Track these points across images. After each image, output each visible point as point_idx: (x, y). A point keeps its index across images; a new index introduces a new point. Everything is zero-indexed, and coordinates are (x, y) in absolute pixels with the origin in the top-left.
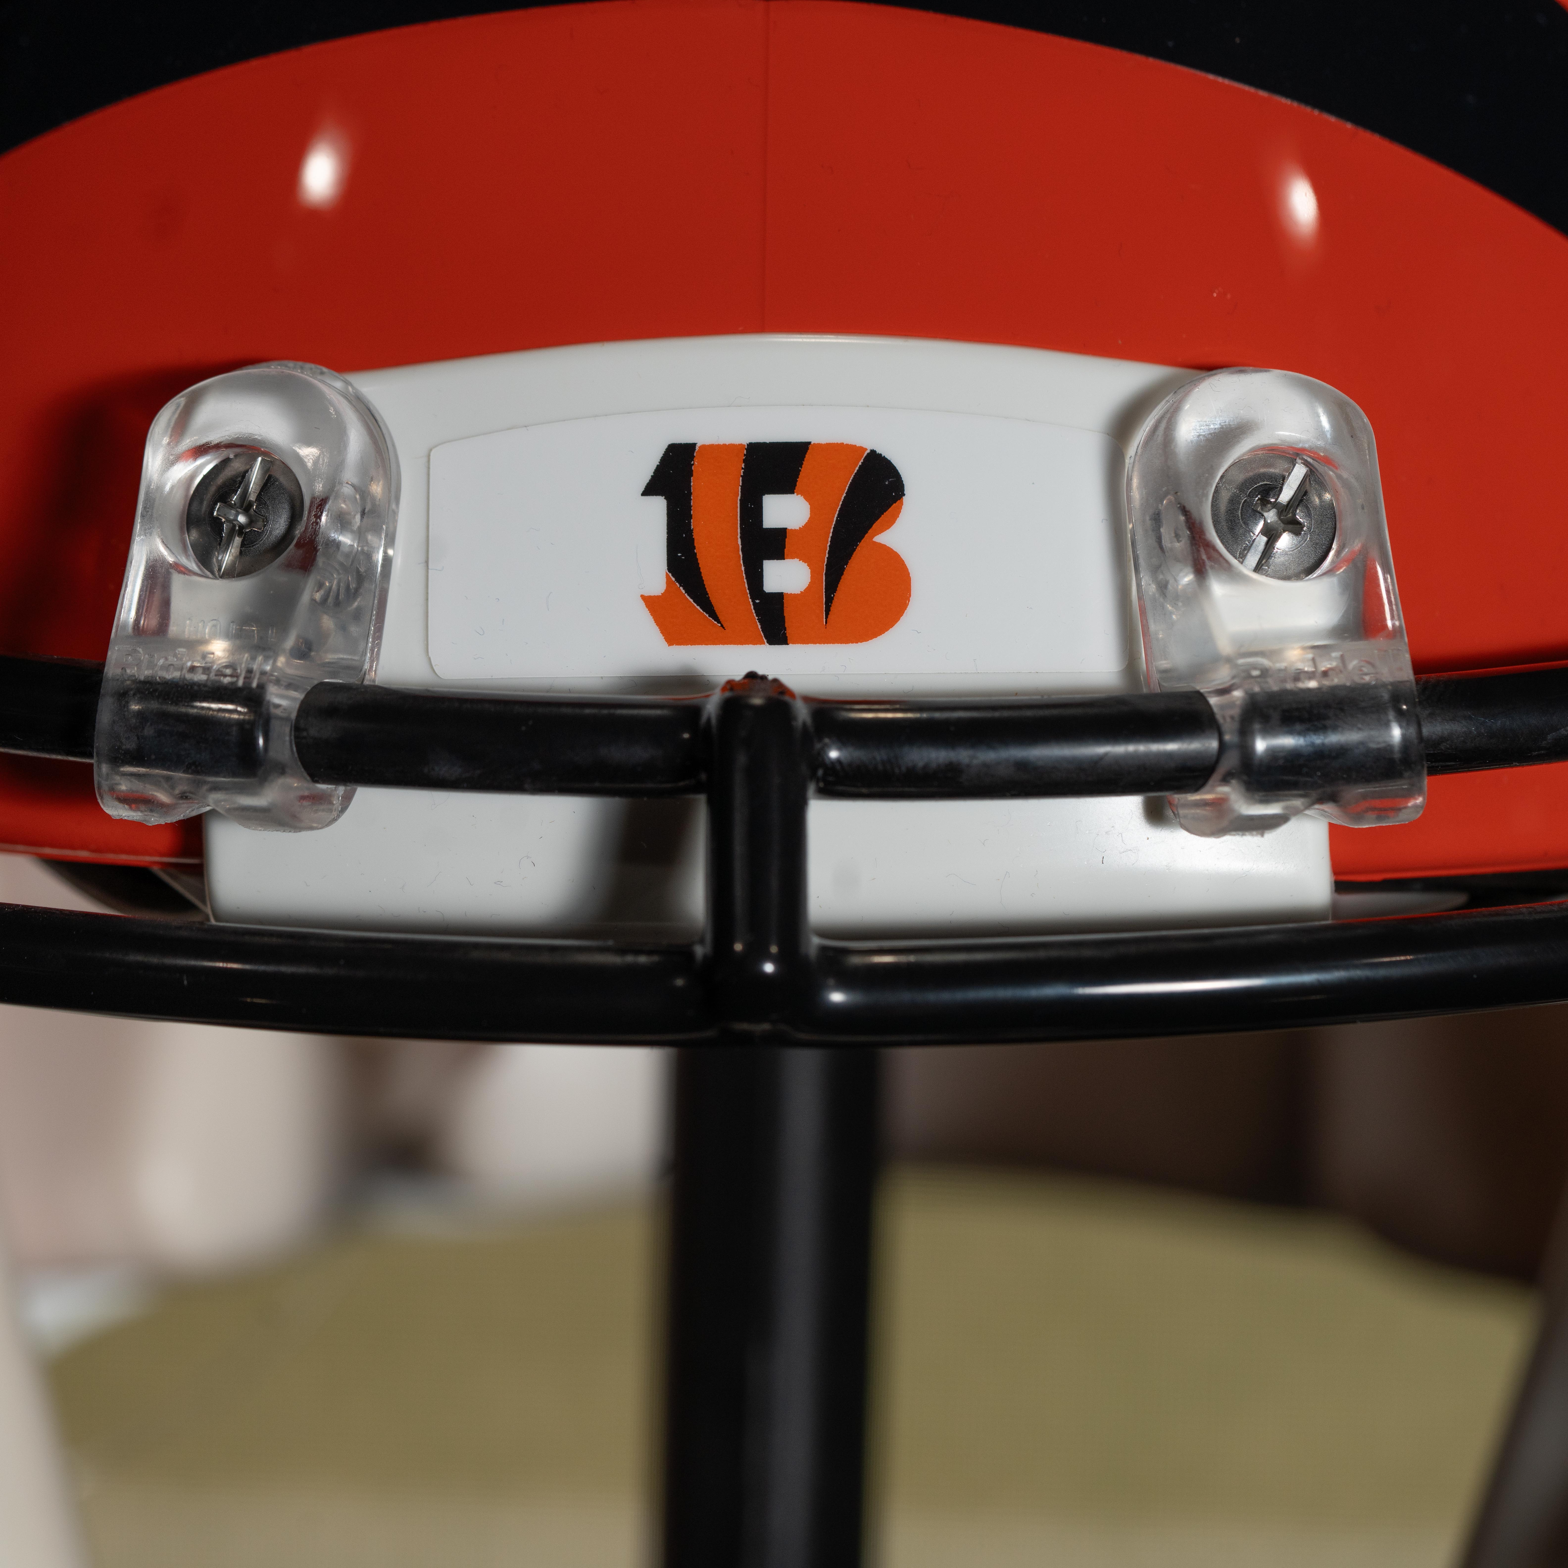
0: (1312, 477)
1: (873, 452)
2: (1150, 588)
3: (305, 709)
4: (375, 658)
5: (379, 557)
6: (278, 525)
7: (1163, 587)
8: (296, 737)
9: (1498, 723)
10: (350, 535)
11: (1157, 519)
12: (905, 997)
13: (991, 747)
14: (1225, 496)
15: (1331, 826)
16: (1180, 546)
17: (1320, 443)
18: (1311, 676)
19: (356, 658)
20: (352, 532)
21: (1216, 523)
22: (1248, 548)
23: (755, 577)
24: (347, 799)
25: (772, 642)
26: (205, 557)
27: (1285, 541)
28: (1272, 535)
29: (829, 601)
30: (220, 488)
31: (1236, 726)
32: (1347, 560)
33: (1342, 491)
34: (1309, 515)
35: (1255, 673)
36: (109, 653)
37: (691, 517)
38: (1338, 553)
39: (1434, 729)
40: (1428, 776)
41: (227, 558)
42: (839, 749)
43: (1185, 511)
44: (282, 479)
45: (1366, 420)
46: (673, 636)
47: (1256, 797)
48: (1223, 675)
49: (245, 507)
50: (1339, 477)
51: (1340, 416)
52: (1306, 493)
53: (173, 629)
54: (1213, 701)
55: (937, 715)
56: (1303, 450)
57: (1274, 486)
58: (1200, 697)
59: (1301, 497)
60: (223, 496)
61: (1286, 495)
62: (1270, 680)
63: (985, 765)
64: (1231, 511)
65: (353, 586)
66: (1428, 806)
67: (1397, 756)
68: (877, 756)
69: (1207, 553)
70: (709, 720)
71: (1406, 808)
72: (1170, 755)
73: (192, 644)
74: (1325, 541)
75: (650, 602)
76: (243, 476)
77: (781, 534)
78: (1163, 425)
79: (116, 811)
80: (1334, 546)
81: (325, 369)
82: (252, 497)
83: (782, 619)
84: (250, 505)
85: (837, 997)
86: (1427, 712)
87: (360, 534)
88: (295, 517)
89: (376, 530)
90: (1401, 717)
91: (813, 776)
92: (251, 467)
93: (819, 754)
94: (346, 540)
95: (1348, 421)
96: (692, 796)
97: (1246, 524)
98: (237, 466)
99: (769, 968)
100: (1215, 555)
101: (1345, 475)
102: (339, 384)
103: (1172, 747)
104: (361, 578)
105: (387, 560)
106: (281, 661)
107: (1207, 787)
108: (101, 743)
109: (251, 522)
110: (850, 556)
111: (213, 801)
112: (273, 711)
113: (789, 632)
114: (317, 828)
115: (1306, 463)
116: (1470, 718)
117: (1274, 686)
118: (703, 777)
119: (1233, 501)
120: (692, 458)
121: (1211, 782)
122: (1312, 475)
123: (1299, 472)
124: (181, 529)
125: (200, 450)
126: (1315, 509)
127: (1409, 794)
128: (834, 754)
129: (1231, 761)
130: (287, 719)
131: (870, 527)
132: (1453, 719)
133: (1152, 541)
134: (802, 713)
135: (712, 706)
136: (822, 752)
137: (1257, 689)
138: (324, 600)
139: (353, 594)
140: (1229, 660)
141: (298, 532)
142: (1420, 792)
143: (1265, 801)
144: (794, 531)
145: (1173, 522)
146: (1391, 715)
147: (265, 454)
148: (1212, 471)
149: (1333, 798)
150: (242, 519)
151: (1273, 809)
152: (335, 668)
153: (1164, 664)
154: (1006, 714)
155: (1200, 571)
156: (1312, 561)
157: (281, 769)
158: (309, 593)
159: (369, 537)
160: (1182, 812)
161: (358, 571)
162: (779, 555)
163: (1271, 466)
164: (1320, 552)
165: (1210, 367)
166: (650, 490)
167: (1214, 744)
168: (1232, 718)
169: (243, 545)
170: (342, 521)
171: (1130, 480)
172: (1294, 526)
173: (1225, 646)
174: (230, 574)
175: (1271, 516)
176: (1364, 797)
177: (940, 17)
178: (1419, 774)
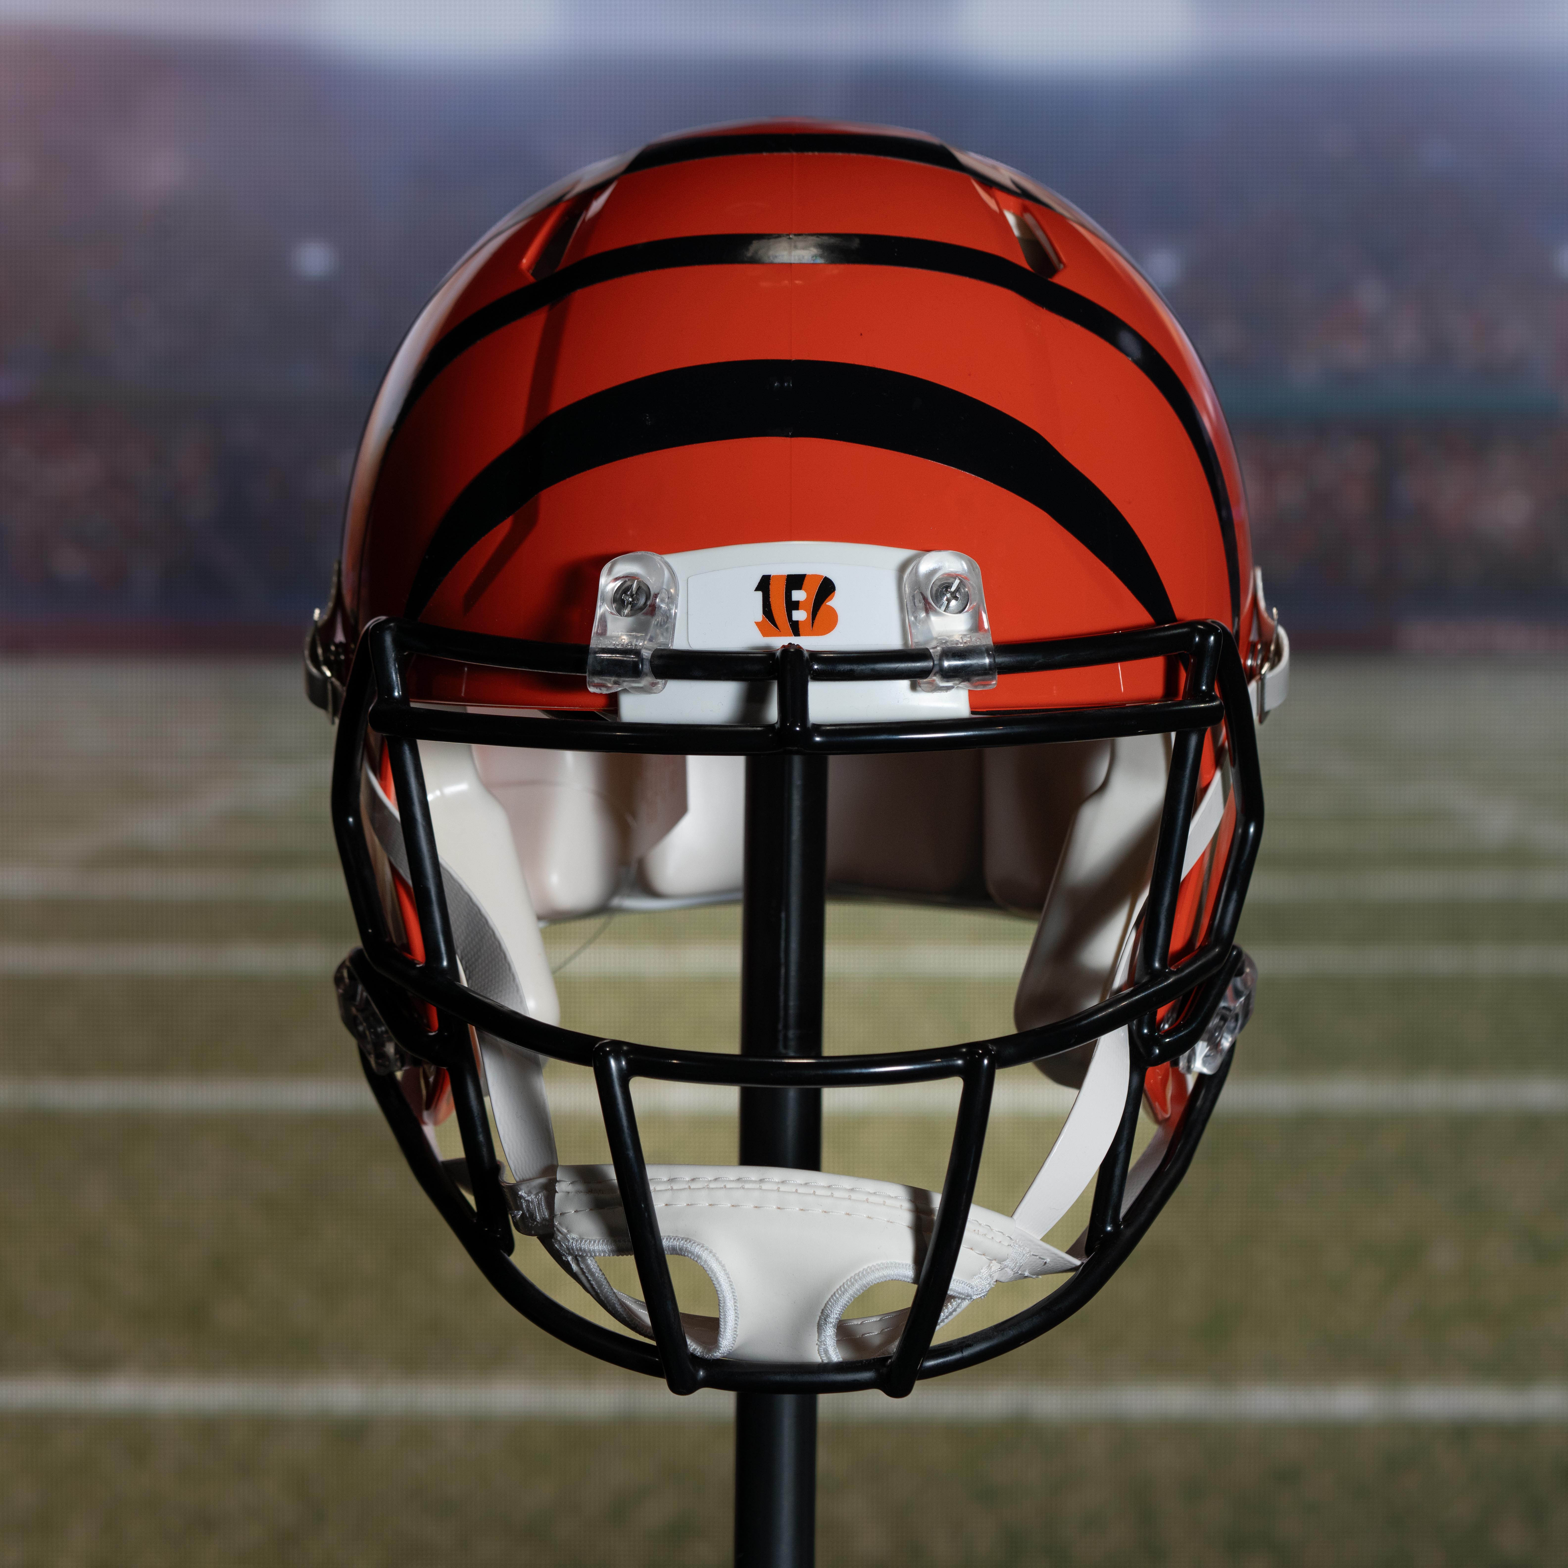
0: (961, 583)
1: (826, 577)
2: (913, 619)
3: (653, 656)
4: (672, 642)
5: (673, 612)
6: (642, 601)
7: (916, 618)
8: (651, 664)
9: (1019, 658)
10: (664, 605)
11: (914, 597)
12: (838, 739)
13: (863, 664)
14: (935, 589)
15: (969, 691)
16: (921, 605)
17: (964, 572)
18: (961, 643)
19: (667, 641)
20: (665, 604)
21: (932, 597)
22: (942, 605)
23: (790, 616)
24: (665, 684)
25: (795, 636)
26: (619, 611)
27: (953, 603)
28: (949, 601)
29: (813, 623)
30: (624, 590)
31: (938, 658)
32: (972, 608)
33: (971, 587)
34: (960, 595)
35: (944, 641)
36: (591, 641)
37: (770, 597)
38: (969, 606)
39: (999, 660)
40: (998, 674)
41: (626, 612)
42: (817, 665)
43: (922, 594)
44: (643, 587)
45: (978, 566)
46: (765, 634)
47: (945, 679)
48: (934, 643)
49: (632, 596)
50: (970, 583)
51: (970, 565)
52: (959, 588)
53: (609, 633)
54: (931, 651)
55: (847, 655)
56: (958, 575)
57: (948, 586)
58: (927, 650)
59: (958, 589)
60: (625, 592)
61: (953, 589)
62: (948, 644)
63: (862, 670)
64: (936, 593)
65: (665, 620)
66: (998, 684)
67: (987, 667)
68: (829, 667)
69: (929, 605)
70: (778, 657)
71: (991, 684)
72: (918, 667)
73: (618, 637)
74: (965, 602)
75: (757, 624)
76: (631, 586)
77: (797, 603)
78: (915, 567)
79: (592, 689)
80: (968, 604)
81: (655, 554)
82: (634, 593)
83: (798, 629)
84: (633, 595)
85: (818, 739)
86: (997, 654)
87: (667, 605)
88: (647, 599)
89: (672, 603)
90: (989, 656)
91: (810, 674)
92: (633, 583)
93: (811, 666)
94: (663, 606)
95: (973, 566)
96: (771, 681)
97: (941, 598)
98: (628, 583)
99: (798, 729)
100: (932, 606)
101: (971, 583)
102: (659, 558)
103: (918, 664)
104: (668, 618)
105: (676, 613)
106: (646, 642)
107: (929, 677)
108: (589, 668)
109: (633, 600)
110: (819, 609)
111: (626, 685)
112: (644, 657)
113: (800, 633)
114: (657, 693)
115: (959, 579)
116: (1011, 656)
117: (949, 645)
118: (776, 674)
119: (937, 591)
120: (770, 579)
121: (930, 675)
122: (961, 582)
123: (957, 582)
124: (611, 603)
125: (616, 579)
126: (962, 593)
127: (992, 680)
128: (816, 667)
129: (937, 669)
130: (647, 659)
131: (825, 600)
132: (1005, 657)
133: (912, 604)
134: (806, 655)
135: (778, 653)
136: (812, 666)
137: (944, 646)
138: (657, 625)
139: (666, 623)
140: (936, 639)
141: (649, 603)
142: (995, 679)
143: (948, 681)
144: (801, 601)
145: (919, 597)
146: (986, 655)
147: (637, 579)
148: (930, 581)
149: (968, 680)
150: (630, 599)
151: (950, 684)
152: (661, 644)
153: (916, 640)
154: (868, 654)
155: (927, 612)
156: (961, 609)
157: (646, 675)
158: (654, 622)
159: (670, 605)
160: (922, 685)
161: (667, 616)
162: (797, 608)
163: (949, 580)
164: (964, 606)
165: (929, 551)
166: (757, 589)
167: (932, 664)
168: (937, 655)
169: (631, 607)
170: (662, 601)
171: (905, 585)
172: (956, 598)
173: (935, 634)
174: (627, 616)
175: (949, 595)
176: (978, 680)
177: (845, 443)
178: (995, 672)
